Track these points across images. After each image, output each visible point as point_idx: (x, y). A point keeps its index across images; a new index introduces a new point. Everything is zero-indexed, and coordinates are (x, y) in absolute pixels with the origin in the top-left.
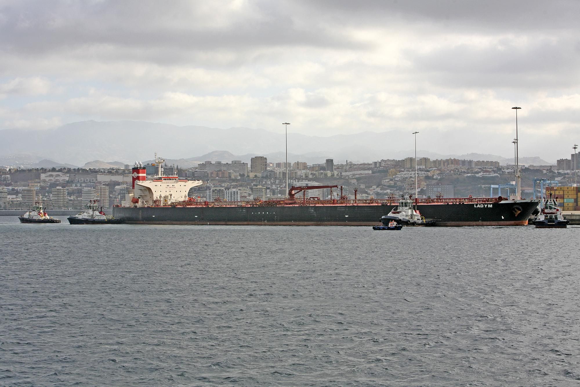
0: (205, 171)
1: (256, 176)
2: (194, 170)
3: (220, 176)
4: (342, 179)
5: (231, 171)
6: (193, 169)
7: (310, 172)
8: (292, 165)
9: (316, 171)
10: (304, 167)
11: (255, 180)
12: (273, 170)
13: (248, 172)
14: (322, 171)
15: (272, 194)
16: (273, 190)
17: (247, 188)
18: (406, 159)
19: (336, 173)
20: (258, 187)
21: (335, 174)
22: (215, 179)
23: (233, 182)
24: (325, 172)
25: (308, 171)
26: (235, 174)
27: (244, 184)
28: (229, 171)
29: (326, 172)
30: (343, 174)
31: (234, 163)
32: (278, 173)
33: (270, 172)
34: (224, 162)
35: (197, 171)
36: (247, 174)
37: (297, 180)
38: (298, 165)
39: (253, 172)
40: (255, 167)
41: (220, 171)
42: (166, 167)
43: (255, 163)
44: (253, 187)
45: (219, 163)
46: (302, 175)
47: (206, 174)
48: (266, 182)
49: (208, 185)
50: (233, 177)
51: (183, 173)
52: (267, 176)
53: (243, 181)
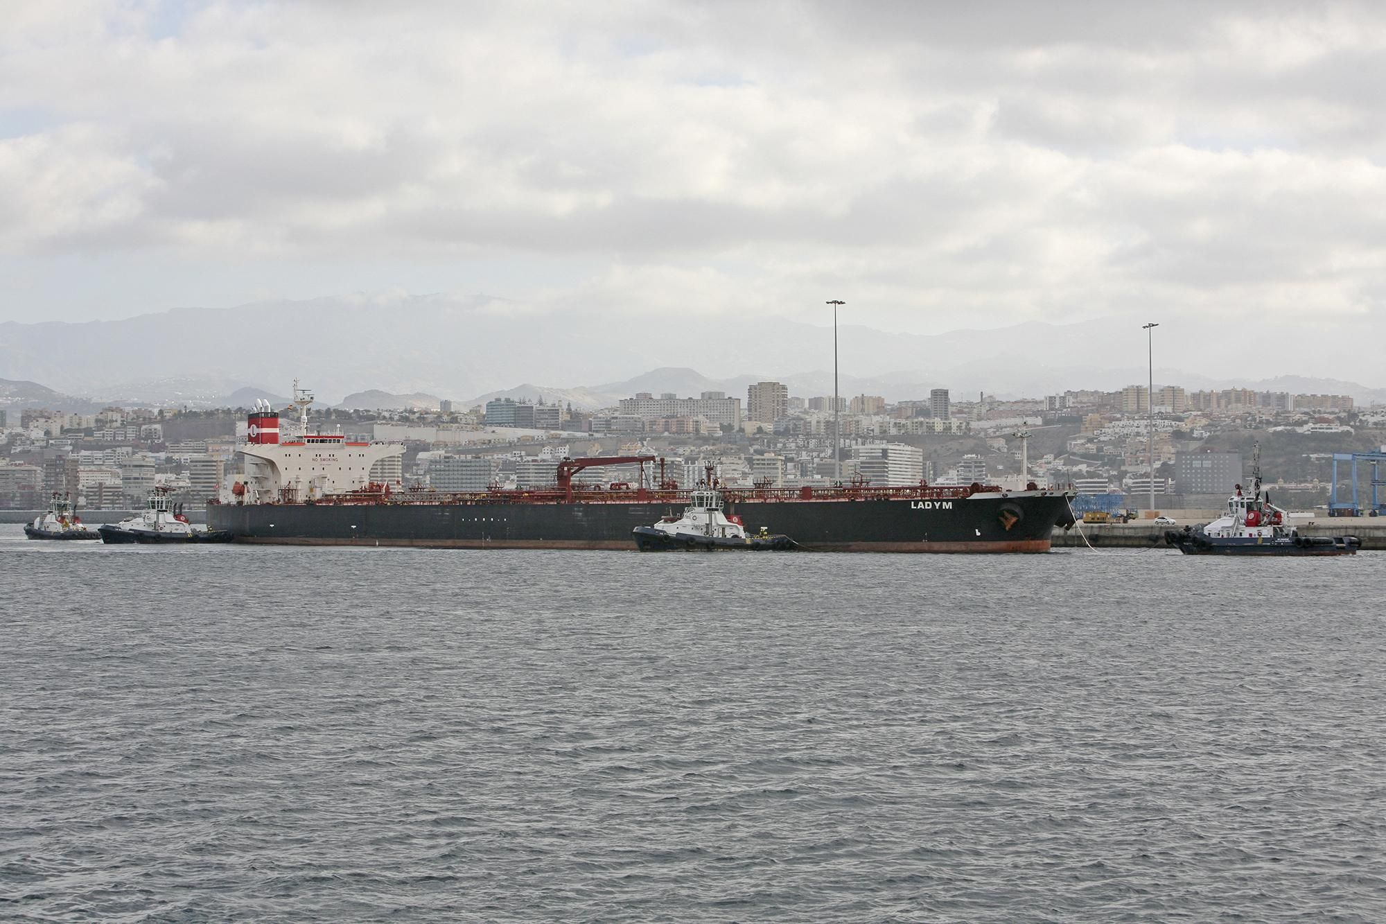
0: (636, 416)
1: (760, 430)
2: (609, 415)
3: (674, 429)
4: (970, 437)
5: (701, 418)
6: (607, 411)
7: (893, 421)
8: (848, 403)
9: (907, 418)
10: (878, 407)
11: (758, 439)
12: (803, 416)
13: (741, 421)
14: (922, 419)
15: (799, 474)
16: (802, 464)
17: (740, 459)
18: (1127, 390)
19: (955, 423)
20: (767, 456)
21: (952, 425)
22: (660, 438)
23: (705, 445)
24: (927, 420)
25: (888, 417)
26: (711, 425)
27: (732, 449)
28: (695, 418)
29: (931, 421)
30: (974, 425)
31: (706, 397)
32: (814, 423)
33: (794, 419)
34: (682, 395)
35: (616, 418)
36: (740, 425)
37: (859, 439)
38: (863, 403)
39: (754, 419)
40: (758, 407)
41: (673, 417)
42: (541, 408)
43: (758, 399)
44: (754, 457)
45: (671, 398)
46: (872, 427)
47: (640, 425)
48: (784, 444)
49: (644, 450)
50: (703, 431)
51: (583, 422)
52: (787, 431)
53: (730, 442)
